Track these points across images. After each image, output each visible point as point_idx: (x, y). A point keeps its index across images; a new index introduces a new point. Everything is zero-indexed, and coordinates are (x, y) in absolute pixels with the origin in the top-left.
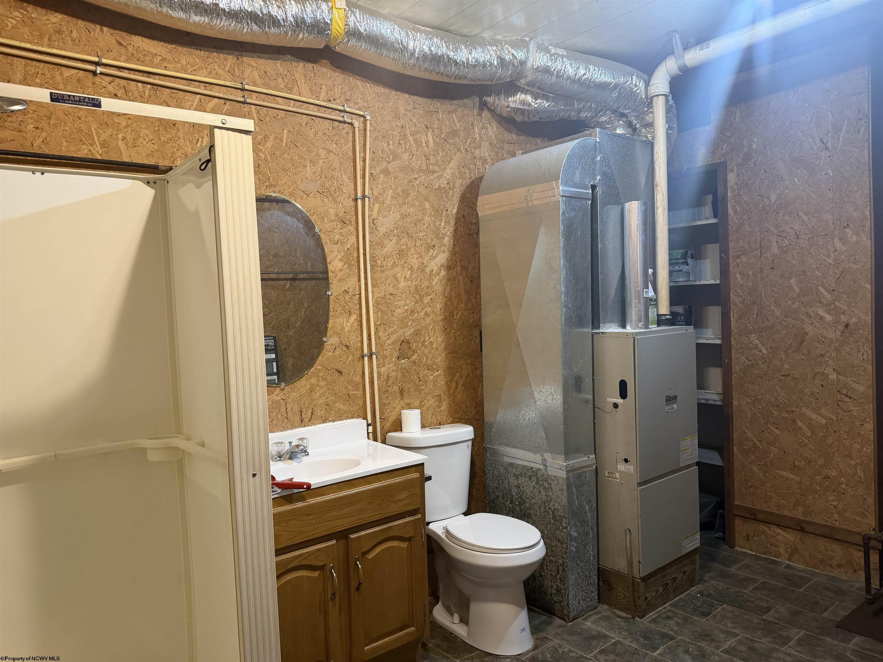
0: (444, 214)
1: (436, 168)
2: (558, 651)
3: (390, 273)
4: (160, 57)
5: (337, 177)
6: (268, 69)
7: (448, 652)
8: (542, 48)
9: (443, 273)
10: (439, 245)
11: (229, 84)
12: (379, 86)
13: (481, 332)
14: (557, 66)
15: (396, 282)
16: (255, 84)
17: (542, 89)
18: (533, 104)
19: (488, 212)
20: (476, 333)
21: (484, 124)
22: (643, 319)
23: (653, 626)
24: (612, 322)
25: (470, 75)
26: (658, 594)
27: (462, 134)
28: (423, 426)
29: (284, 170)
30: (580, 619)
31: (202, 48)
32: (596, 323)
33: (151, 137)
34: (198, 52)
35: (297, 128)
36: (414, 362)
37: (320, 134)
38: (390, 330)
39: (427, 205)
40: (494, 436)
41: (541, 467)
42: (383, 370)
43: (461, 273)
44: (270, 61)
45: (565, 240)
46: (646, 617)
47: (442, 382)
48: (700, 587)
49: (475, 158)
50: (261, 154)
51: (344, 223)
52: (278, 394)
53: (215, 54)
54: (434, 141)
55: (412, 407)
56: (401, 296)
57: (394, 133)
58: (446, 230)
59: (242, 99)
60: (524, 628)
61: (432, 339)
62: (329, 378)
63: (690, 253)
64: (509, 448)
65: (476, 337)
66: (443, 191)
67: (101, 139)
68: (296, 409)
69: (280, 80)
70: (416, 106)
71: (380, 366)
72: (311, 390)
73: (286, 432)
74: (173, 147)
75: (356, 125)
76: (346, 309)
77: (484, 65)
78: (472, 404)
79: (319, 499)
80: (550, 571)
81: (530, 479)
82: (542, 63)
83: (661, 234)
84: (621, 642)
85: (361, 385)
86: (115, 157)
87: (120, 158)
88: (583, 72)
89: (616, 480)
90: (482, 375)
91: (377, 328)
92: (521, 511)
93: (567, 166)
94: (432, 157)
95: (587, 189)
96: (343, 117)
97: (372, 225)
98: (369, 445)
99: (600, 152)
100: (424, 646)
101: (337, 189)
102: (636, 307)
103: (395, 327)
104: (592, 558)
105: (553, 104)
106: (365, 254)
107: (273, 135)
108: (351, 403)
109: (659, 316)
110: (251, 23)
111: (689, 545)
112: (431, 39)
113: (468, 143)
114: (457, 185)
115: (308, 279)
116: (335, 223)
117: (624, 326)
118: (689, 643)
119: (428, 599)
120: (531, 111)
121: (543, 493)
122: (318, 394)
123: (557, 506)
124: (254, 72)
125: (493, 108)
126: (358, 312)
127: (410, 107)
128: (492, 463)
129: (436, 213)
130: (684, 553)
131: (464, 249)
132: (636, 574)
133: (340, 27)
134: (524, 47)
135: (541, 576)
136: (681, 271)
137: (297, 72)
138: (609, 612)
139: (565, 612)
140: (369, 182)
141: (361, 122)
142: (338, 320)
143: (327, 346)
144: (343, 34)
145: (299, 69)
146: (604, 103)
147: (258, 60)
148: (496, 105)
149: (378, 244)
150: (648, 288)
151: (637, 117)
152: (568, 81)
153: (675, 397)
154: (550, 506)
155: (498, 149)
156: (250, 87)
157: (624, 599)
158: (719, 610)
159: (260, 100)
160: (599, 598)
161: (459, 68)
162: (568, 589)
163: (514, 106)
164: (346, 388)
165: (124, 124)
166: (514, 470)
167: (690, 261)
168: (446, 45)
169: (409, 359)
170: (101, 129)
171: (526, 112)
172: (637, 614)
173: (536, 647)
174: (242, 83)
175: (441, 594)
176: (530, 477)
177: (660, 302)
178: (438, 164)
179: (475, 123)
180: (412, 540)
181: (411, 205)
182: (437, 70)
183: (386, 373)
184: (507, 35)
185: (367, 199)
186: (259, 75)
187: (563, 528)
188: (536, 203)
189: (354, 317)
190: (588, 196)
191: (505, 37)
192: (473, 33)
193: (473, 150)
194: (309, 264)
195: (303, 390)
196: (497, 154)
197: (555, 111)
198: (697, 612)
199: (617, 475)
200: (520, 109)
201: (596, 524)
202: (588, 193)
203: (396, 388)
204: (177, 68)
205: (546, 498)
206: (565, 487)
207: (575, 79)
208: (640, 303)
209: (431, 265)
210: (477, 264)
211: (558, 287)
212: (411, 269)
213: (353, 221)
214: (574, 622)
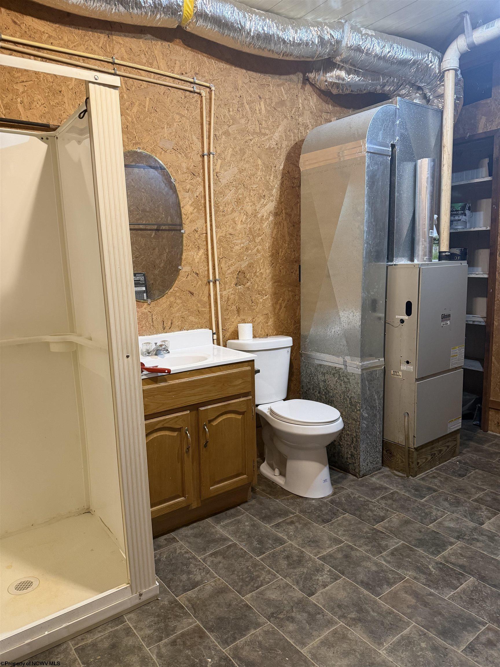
0: (273, 170)
1: (267, 131)
2: (350, 497)
3: (230, 217)
4: (47, 35)
5: (188, 137)
6: (133, 46)
7: (270, 495)
8: (354, 29)
9: (271, 218)
10: (269, 195)
11: (102, 58)
12: (222, 62)
13: (300, 266)
14: (366, 45)
15: (234, 225)
16: (122, 59)
17: (354, 66)
18: (346, 79)
19: (308, 168)
20: (296, 267)
21: (306, 96)
22: (427, 254)
23: (422, 482)
24: (403, 257)
25: (295, 53)
26: (427, 461)
27: (288, 104)
28: (254, 337)
29: (147, 130)
30: (368, 476)
31: (80, 28)
32: (390, 257)
33: (43, 102)
34: (77, 31)
35: (156, 96)
36: (248, 288)
37: (175, 101)
38: (230, 263)
39: (259, 162)
40: (308, 345)
41: (343, 367)
42: (224, 293)
43: (286, 219)
44: (134, 39)
45: (369, 188)
46: (418, 476)
47: (269, 304)
48: (459, 458)
49: (299, 124)
50: (128, 117)
51: (194, 175)
52: (145, 308)
53: (90, 33)
54: (266, 109)
55: (246, 322)
56: (238, 236)
57: (234, 102)
58: (274, 183)
59: (113, 72)
60: (326, 480)
61: (262, 271)
62: (183, 297)
63: (468, 205)
64: (319, 353)
65: (296, 271)
66: (272, 150)
67: (4, 102)
68: (160, 319)
69: (143, 56)
70: (252, 80)
71: (222, 290)
72: (171, 306)
73: (153, 336)
74: (61, 110)
75: (203, 94)
76: (196, 245)
77: (307, 44)
78: (292, 322)
79: (177, 381)
80: (347, 441)
81: (334, 376)
82: (354, 42)
83: (446, 187)
84: (397, 492)
85: (208, 304)
86: (15, 117)
87: (20, 118)
88: (388, 50)
89: (399, 377)
90: (300, 299)
91: (220, 261)
92: (326, 398)
93: (372, 128)
94: (264, 122)
95: (388, 147)
96: (193, 87)
97: (215, 177)
98: (214, 348)
99: (400, 117)
100: (253, 490)
101: (188, 147)
102: (423, 245)
103: (234, 260)
104: (378, 433)
105: (362, 78)
106: (210, 201)
107: (138, 101)
108: (201, 317)
109: (440, 252)
110: (118, 5)
111: (453, 427)
112: (264, 20)
113: (293, 111)
114: (284, 146)
115: (169, 230)
116: (186, 175)
117: (412, 260)
118: (448, 494)
119: (256, 459)
120: (344, 84)
121: (343, 386)
122: (176, 309)
123: (353, 395)
124: (122, 49)
125: (314, 83)
126: (205, 248)
127: (247, 81)
128: (306, 365)
129: (267, 169)
130: (448, 432)
131: (288, 199)
132: (412, 446)
133: (190, 10)
134: (340, 28)
135: (340, 445)
136: (460, 220)
137: (156, 49)
138: (390, 472)
139: (357, 470)
140: (213, 142)
141: (208, 92)
142: (190, 253)
143: (182, 273)
144: (192, 15)
145: (158, 47)
146: (405, 77)
147: (125, 38)
148: (316, 80)
149: (221, 193)
150: (433, 229)
151: (430, 90)
152: (376, 58)
153: (449, 316)
154: (348, 395)
155: (317, 117)
156: (119, 61)
157: (401, 463)
158: (472, 473)
159: (127, 73)
160: (382, 462)
161: (286, 46)
162: (360, 455)
163: (331, 80)
164: (197, 305)
165: (21, 90)
166: (322, 369)
167: (467, 212)
168: (276, 25)
169: (244, 285)
170: (4, 94)
171: (340, 85)
172: (411, 474)
173: (334, 494)
174: (112, 58)
175: (266, 456)
176: (334, 374)
177: (441, 242)
178: (268, 128)
179: (299, 95)
180: (245, 414)
181: (247, 162)
182: (269, 48)
183: (227, 296)
184: (327, 17)
185: (211, 155)
186: (126, 51)
187: (357, 411)
188: (347, 158)
189: (202, 251)
190: (388, 152)
191: (325, 19)
192: (299, 16)
193: (297, 117)
194: (169, 218)
195: (165, 306)
196: (316, 121)
197: (364, 84)
198: (456, 474)
199: (400, 373)
200: (336, 83)
201: (382, 409)
202: (389, 150)
203: (234, 307)
204: (61, 44)
205: (345, 389)
206: (359, 381)
207: (381, 56)
208: (425, 241)
209: (262, 211)
210: (299, 212)
211: (362, 227)
212: (246, 214)
213: (200, 174)
214: (364, 478)
